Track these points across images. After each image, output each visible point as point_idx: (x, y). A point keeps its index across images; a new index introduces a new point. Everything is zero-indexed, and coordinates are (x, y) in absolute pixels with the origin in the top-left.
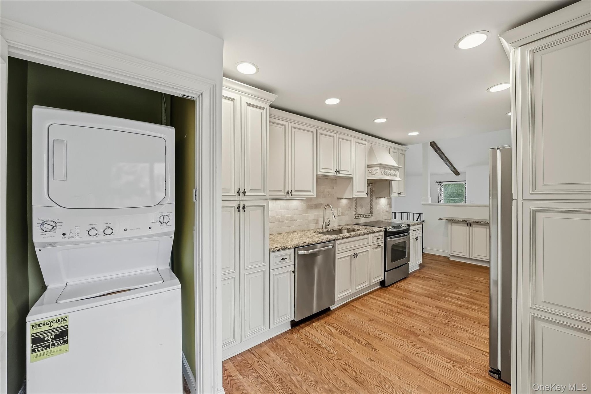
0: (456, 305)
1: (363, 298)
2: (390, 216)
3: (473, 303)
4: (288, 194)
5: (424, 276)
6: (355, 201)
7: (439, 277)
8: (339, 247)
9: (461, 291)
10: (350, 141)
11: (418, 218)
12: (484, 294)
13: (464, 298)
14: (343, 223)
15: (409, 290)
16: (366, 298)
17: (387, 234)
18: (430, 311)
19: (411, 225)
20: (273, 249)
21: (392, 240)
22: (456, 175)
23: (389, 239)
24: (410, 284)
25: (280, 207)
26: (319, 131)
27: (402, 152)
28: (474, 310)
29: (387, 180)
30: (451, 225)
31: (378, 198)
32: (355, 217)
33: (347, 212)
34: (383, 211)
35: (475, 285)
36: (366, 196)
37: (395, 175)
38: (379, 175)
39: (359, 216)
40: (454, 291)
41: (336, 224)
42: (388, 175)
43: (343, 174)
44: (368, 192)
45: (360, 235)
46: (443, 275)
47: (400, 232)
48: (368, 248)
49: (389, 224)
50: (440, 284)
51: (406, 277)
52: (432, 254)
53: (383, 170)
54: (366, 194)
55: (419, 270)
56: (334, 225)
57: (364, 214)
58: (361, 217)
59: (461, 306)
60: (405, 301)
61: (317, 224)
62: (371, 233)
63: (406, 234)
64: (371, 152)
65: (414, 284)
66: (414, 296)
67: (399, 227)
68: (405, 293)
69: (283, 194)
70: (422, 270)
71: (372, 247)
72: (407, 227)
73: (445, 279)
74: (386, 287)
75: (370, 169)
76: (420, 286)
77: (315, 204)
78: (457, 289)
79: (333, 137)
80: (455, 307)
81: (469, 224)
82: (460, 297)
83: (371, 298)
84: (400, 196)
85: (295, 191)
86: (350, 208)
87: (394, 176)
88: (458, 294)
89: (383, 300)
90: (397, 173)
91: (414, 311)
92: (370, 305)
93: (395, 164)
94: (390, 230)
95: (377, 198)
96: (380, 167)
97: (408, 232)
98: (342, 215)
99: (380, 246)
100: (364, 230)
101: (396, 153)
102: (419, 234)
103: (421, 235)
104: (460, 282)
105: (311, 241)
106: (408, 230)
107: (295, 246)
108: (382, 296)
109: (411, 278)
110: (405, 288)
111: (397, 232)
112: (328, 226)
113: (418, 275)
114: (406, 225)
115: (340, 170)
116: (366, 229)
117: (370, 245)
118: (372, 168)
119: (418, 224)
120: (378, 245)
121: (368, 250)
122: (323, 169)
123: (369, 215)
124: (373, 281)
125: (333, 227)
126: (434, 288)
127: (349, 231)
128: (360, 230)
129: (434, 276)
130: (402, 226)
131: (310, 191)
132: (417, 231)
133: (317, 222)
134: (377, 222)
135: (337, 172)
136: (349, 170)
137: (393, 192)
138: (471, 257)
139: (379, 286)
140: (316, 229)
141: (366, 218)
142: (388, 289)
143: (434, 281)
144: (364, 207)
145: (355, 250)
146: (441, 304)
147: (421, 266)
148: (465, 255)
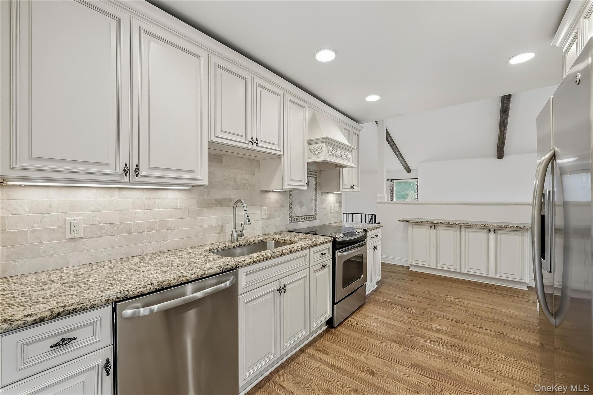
0: (440, 355)
2: (341, 219)
3: (460, 349)
4: (127, 174)
5: (384, 299)
6: (290, 196)
7: (403, 300)
8: (247, 278)
9: (437, 324)
10: (279, 95)
11: (371, 220)
13: (446, 338)
14: (271, 230)
15: (369, 330)
17: (337, 245)
19: (368, 230)
21: (344, 255)
22: (408, 172)
23: (339, 254)
24: (368, 316)
27: (356, 132)
28: (468, 364)
29: (336, 164)
30: (412, 227)
32: (292, 220)
33: (277, 213)
34: (331, 212)
35: (450, 309)
36: (306, 188)
37: (348, 158)
38: (324, 155)
39: (297, 219)
40: (428, 325)
41: (259, 232)
42: (338, 157)
44: (308, 181)
45: (291, 252)
46: (408, 297)
47: (354, 241)
48: (306, 273)
49: (339, 229)
50: (408, 313)
51: (363, 304)
53: (331, 148)
54: (305, 185)
55: (377, 289)
56: (253, 234)
57: (305, 216)
58: (301, 220)
59: (447, 358)
61: (222, 234)
62: (311, 247)
63: (362, 243)
64: (313, 123)
65: (374, 316)
66: (376, 342)
67: (353, 234)
68: (364, 338)
69: (114, 172)
70: (381, 290)
71: (313, 269)
72: (363, 234)
73: (412, 302)
74: (335, 328)
75: (311, 147)
76: (382, 319)
77: (217, 200)
78: (431, 319)
79: (246, 79)
80: (439, 360)
81: (433, 226)
82: (440, 336)
84: (354, 190)
85: (151, 168)
86: (283, 206)
87: (346, 160)
88: (437, 331)
89: (330, 360)
90: (350, 156)
91: (380, 383)
92: (308, 376)
93: (346, 142)
94: (341, 239)
95: (323, 194)
96: (326, 142)
97: (364, 240)
98: (270, 218)
99: (326, 265)
100: (301, 242)
101: (348, 130)
102: (377, 242)
103: (380, 243)
104: (432, 306)
105: (172, 277)
106: (365, 237)
107: (114, 297)
108: (328, 350)
109: (369, 304)
110: (362, 327)
111: (350, 242)
112: (242, 236)
113: (378, 299)
114: (362, 230)
115: (259, 140)
116: (304, 240)
117: (309, 267)
118: (314, 146)
119: (376, 228)
120: (322, 265)
121: (306, 276)
122: (222, 131)
123: (312, 216)
124: (315, 324)
125: (251, 238)
126: (401, 321)
127: (278, 244)
128: (295, 241)
129: (397, 299)
130: (357, 231)
131: (193, 172)
132: (376, 237)
133: (222, 231)
134: (322, 227)
135: (252, 141)
136: (277, 143)
137: (344, 184)
138: (435, 267)
139: (325, 327)
140: (220, 243)
141: (308, 221)
142: (338, 333)
143: (398, 307)
144: (304, 205)
145: (281, 280)
146: (418, 357)
147: (380, 283)
148: (428, 264)
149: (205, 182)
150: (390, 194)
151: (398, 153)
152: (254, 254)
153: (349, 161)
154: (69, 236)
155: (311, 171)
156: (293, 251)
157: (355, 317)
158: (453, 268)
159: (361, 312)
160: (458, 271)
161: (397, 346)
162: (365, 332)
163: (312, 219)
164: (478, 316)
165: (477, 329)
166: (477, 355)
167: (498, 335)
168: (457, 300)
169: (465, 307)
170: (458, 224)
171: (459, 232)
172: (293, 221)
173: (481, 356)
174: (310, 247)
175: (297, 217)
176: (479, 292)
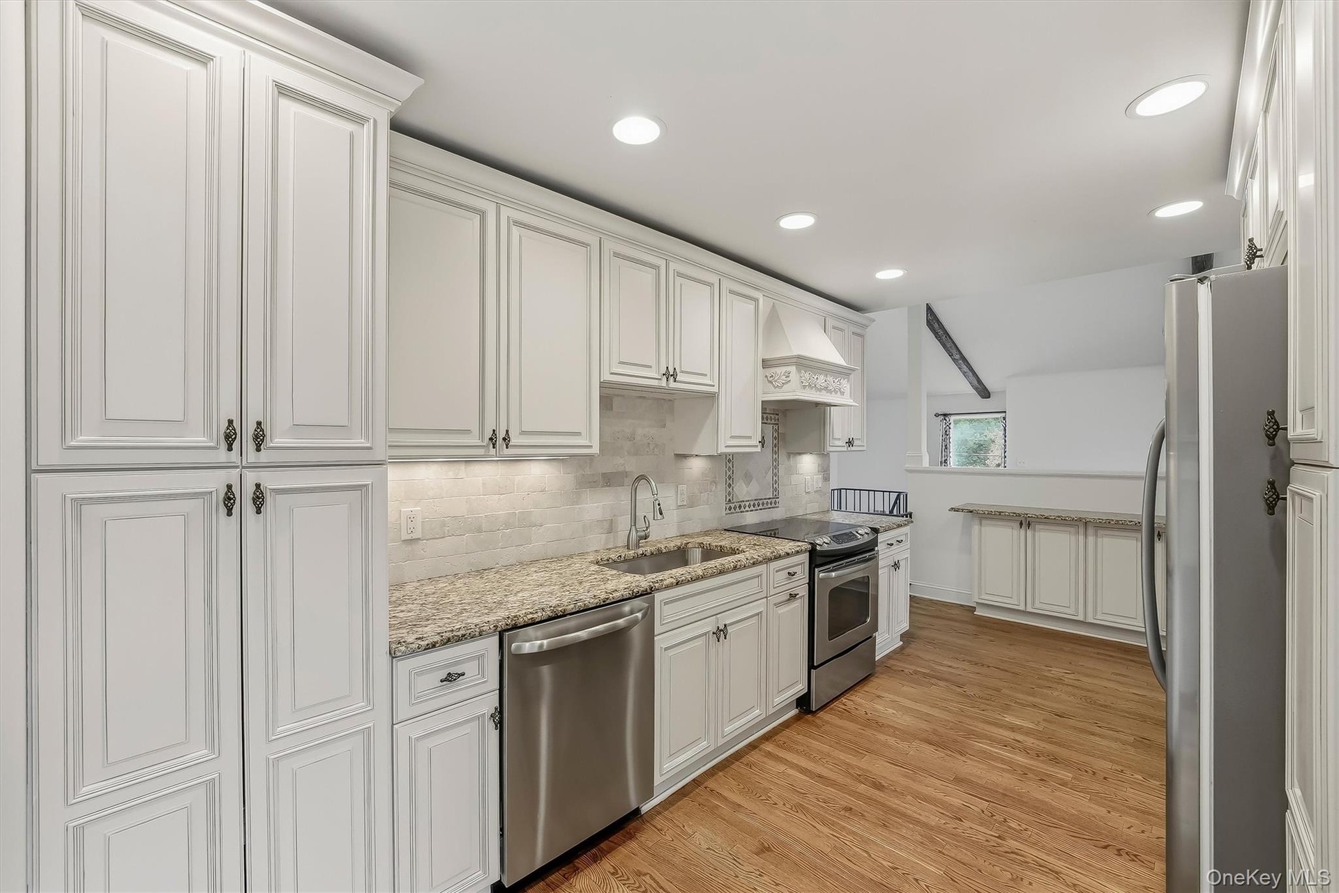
0: (1012, 767)
1: (744, 760)
2: (827, 505)
3: (1055, 760)
4: (494, 445)
5: (914, 668)
6: (728, 464)
7: (953, 671)
8: (667, 610)
9: (1017, 717)
10: (710, 285)
11: (896, 502)
12: (1079, 725)
13: (1029, 741)
14: (693, 526)
15: (879, 720)
16: (754, 756)
17: (818, 559)
18: (940, 796)
19: (881, 529)
20: (403, 648)
21: (832, 576)
22: (983, 397)
23: (822, 574)
24: (879, 697)
25: (484, 484)
26: (609, 245)
27: (858, 331)
28: (1064, 784)
29: (817, 404)
30: (981, 524)
31: (792, 453)
32: (730, 509)
33: (704, 496)
34: (807, 491)
35: (1050, 692)
36: (759, 449)
37: (840, 390)
38: (794, 389)
39: (740, 507)
40: (999, 717)
41: (672, 531)
42: (820, 390)
43: (685, 382)
44: (763, 437)
45: (735, 569)
46: (966, 665)
47: (852, 550)
48: (759, 607)
49: (822, 527)
50: (959, 694)
51: (870, 675)
52: (931, 600)
53: (807, 375)
54: (758, 444)
55: (902, 648)
56: (664, 534)
57: (755, 500)
58: (747, 508)
59: (1025, 773)
60: (864, 763)
61: (612, 534)
62: (770, 560)
63: (867, 555)
64: (772, 324)
65: (891, 696)
66: (891, 741)
67: (850, 536)
68: (869, 732)
69: (477, 442)
70: (908, 651)
71: (773, 600)
72: (872, 537)
73: (971, 675)
74: (814, 713)
75: (769, 372)
76: (908, 703)
77: (604, 475)
78: (1006, 708)
79: (656, 268)
80: (1009, 776)
81: (1026, 521)
82: (1019, 737)
83: (769, 755)
84: (853, 448)
85: (523, 433)
86: (714, 482)
87: (836, 393)
88: (1013, 728)
89: (804, 763)
90: (845, 385)
91: (894, 802)
92: (766, 784)
93: (841, 361)
94: (826, 548)
95: (792, 456)
96: (796, 364)
97: (873, 550)
98: (691, 505)
99: (796, 595)
100: (752, 551)
101: (841, 330)
102: (902, 553)
103: (908, 556)
104: (1011, 685)
105: (565, 601)
106: (874, 543)
107: (502, 624)
108: (801, 748)
109: (883, 676)
110: (867, 714)
111: (843, 552)
112: (645, 539)
113: (901, 667)
114: (868, 530)
115: (678, 370)
116: (757, 547)
117: (765, 596)
118: (773, 370)
119: (899, 526)
120: (790, 594)
121: (761, 612)
122: (621, 363)
123: (769, 501)
124: (777, 700)
125: (660, 542)
126: (945, 709)
127: (709, 554)
128: (740, 549)
129: (942, 669)
130: (857, 532)
131: (578, 434)
132: (898, 544)
133: (611, 528)
134: (790, 521)
135: (667, 375)
136: (707, 371)
137: (833, 438)
138: (1030, 609)
139: (794, 712)
140: (609, 549)
141: (761, 509)
142: (818, 721)
143: (942, 683)
144: (754, 479)
145: (718, 616)
146: (970, 768)
147: (907, 637)
148: (1016, 603)
149: (596, 450)
150: (942, 446)
151: (958, 357)
152: (675, 570)
153: (842, 393)
154: (405, 536)
155: (767, 412)
156: (738, 567)
157: (853, 698)
158: (1068, 613)
159: (866, 688)
160: (1081, 618)
161: (932, 748)
162: (874, 723)
163: (769, 506)
164: (1106, 706)
165: (1097, 730)
166: (1086, 771)
167: (1139, 741)
168: (1069, 676)
169: (1083, 689)
170: (1080, 519)
171: (1081, 538)
172: (733, 510)
173: (1094, 773)
174: (768, 560)
175: (741, 502)
176: (1120, 663)
